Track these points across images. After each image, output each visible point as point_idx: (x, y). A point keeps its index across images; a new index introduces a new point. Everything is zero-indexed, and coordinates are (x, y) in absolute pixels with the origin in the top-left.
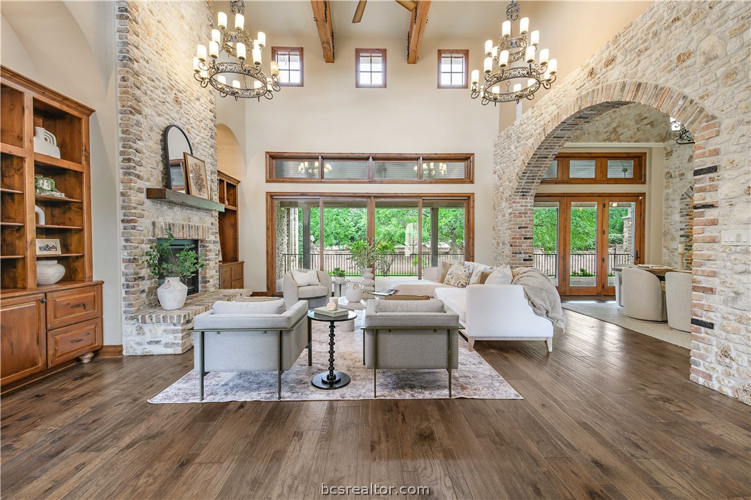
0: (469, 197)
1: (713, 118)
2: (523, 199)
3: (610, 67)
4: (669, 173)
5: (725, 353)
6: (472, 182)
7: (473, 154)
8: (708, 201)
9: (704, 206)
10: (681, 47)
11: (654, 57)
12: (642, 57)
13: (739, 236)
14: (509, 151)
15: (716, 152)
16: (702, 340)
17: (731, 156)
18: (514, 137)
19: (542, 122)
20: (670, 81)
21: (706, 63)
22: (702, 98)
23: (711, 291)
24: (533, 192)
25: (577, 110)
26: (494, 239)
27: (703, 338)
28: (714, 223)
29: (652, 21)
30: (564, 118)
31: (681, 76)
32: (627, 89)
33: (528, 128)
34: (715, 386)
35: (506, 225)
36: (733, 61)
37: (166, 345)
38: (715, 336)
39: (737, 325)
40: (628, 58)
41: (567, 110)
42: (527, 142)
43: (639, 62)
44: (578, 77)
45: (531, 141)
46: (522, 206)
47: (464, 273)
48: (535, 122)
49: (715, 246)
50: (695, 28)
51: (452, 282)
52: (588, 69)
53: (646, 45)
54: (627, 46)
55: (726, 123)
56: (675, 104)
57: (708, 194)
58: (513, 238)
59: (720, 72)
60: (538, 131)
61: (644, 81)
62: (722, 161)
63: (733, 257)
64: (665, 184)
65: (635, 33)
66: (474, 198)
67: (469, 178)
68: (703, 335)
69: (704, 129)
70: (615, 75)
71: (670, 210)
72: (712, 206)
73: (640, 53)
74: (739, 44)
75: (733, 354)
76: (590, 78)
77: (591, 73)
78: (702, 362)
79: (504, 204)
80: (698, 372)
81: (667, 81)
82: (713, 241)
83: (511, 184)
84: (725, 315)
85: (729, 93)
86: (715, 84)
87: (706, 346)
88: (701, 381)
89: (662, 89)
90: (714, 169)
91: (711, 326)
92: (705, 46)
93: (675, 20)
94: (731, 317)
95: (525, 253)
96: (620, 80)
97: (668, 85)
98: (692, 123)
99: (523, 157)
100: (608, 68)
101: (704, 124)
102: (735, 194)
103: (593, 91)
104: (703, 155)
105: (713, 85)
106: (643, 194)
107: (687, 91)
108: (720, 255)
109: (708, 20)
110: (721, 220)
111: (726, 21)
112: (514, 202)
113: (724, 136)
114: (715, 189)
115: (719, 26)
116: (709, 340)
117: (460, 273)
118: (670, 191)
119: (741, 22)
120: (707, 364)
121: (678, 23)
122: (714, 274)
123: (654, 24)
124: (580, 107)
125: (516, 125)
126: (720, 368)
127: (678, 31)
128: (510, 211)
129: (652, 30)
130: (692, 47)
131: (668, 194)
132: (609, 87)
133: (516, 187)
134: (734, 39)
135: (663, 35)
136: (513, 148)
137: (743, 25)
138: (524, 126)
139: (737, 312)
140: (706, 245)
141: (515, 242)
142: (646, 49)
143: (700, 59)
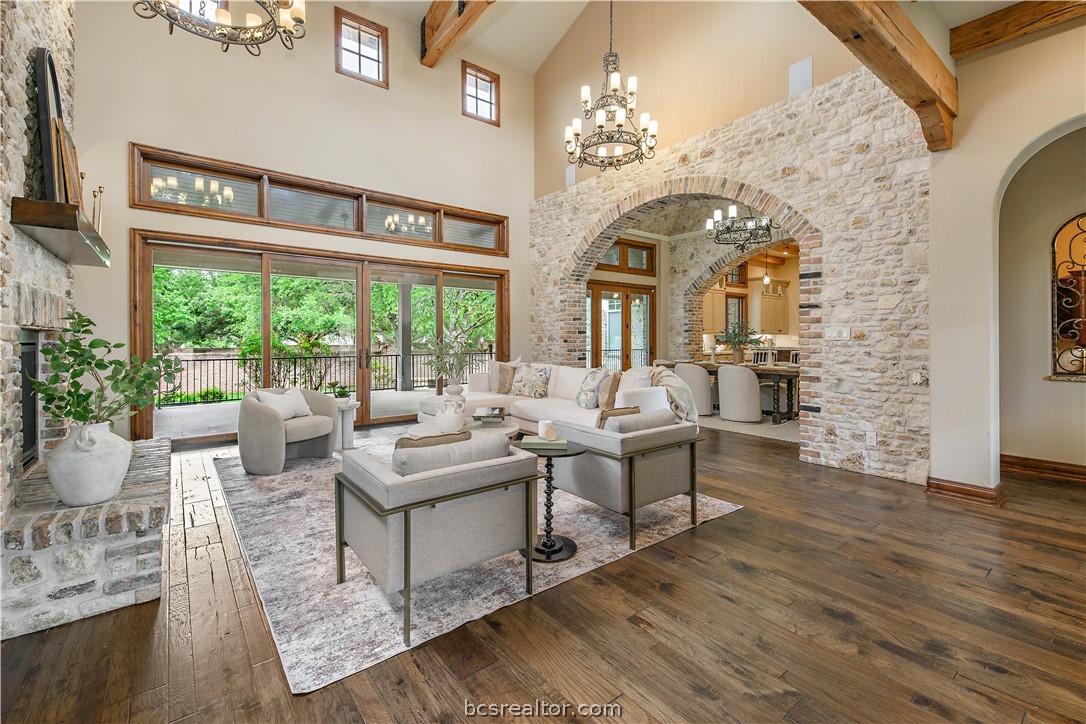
0: (502, 276)
1: (817, 230)
2: (576, 284)
3: (708, 159)
4: (673, 268)
5: (831, 432)
6: (506, 255)
7: (507, 218)
8: (812, 301)
9: (810, 306)
10: (787, 161)
11: (757, 163)
12: (744, 159)
13: (840, 332)
14: (558, 222)
15: (819, 260)
16: (810, 423)
17: (833, 266)
18: (567, 207)
19: (614, 198)
20: (776, 189)
21: (810, 182)
22: (805, 211)
23: (817, 379)
24: (587, 277)
25: (666, 194)
26: (534, 332)
27: (811, 421)
28: (818, 321)
29: (755, 128)
30: (648, 199)
31: (786, 187)
32: (727, 185)
33: (592, 200)
34: (822, 461)
35: (555, 315)
36: (832, 186)
37: (115, 588)
38: (821, 418)
39: (839, 406)
40: (728, 156)
41: (652, 191)
42: (590, 217)
43: (741, 163)
44: (666, 159)
45: (596, 217)
46: (576, 292)
47: (541, 379)
48: (602, 195)
49: (819, 340)
50: (799, 148)
51: (526, 391)
52: (680, 154)
53: (749, 148)
54: (728, 143)
55: (827, 237)
56: (780, 211)
57: (812, 296)
58: (569, 332)
59: (822, 192)
60: (607, 206)
61: (747, 182)
62: (825, 268)
63: (834, 350)
64: (670, 279)
65: (736, 133)
66: (508, 277)
67: (501, 249)
68: (811, 419)
69: (808, 239)
70: (713, 168)
71: (675, 305)
72: (817, 306)
73: (742, 155)
74: (839, 174)
75: (837, 432)
76: (681, 164)
77: (684, 159)
78: (810, 442)
79: (550, 288)
80: (806, 452)
81: (771, 189)
82: (819, 336)
83: (564, 265)
84: (830, 399)
85: (830, 212)
86: (817, 202)
87: (812, 428)
88: (810, 459)
89: (767, 195)
90: (818, 275)
91: (818, 410)
92: (810, 166)
93: (779, 135)
94: (835, 400)
95: (579, 350)
96: (718, 176)
97: (773, 192)
98: (797, 231)
99: (584, 233)
100: (705, 159)
101: (809, 235)
102: (835, 298)
103: (687, 179)
104: (808, 261)
105: (815, 202)
106: (654, 287)
107: (791, 202)
108: (823, 348)
109: (811, 145)
110: (824, 318)
111: (828, 151)
112: (569, 287)
113: (825, 248)
114: (818, 291)
115: (822, 153)
116: (816, 422)
117: (534, 378)
118: (674, 286)
119: (842, 156)
120: (814, 443)
121: (782, 139)
122: (819, 365)
123: (757, 131)
124: (670, 192)
125: (570, 191)
126: (825, 445)
127: (782, 146)
128: (562, 297)
129: (755, 137)
130: (797, 164)
131: (673, 289)
132: (707, 180)
133: (573, 268)
134: (835, 168)
135: (767, 144)
136: (566, 220)
137: (843, 159)
138: (585, 197)
139: (841, 396)
140: (812, 340)
141: (570, 337)
142: (749, 153)
143: (803, 177)
